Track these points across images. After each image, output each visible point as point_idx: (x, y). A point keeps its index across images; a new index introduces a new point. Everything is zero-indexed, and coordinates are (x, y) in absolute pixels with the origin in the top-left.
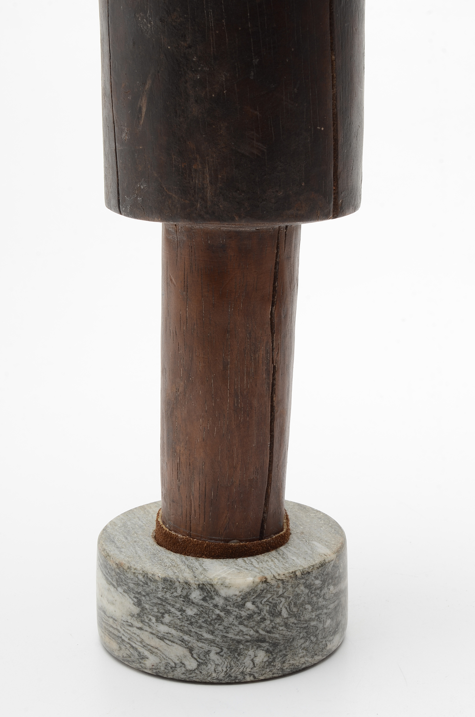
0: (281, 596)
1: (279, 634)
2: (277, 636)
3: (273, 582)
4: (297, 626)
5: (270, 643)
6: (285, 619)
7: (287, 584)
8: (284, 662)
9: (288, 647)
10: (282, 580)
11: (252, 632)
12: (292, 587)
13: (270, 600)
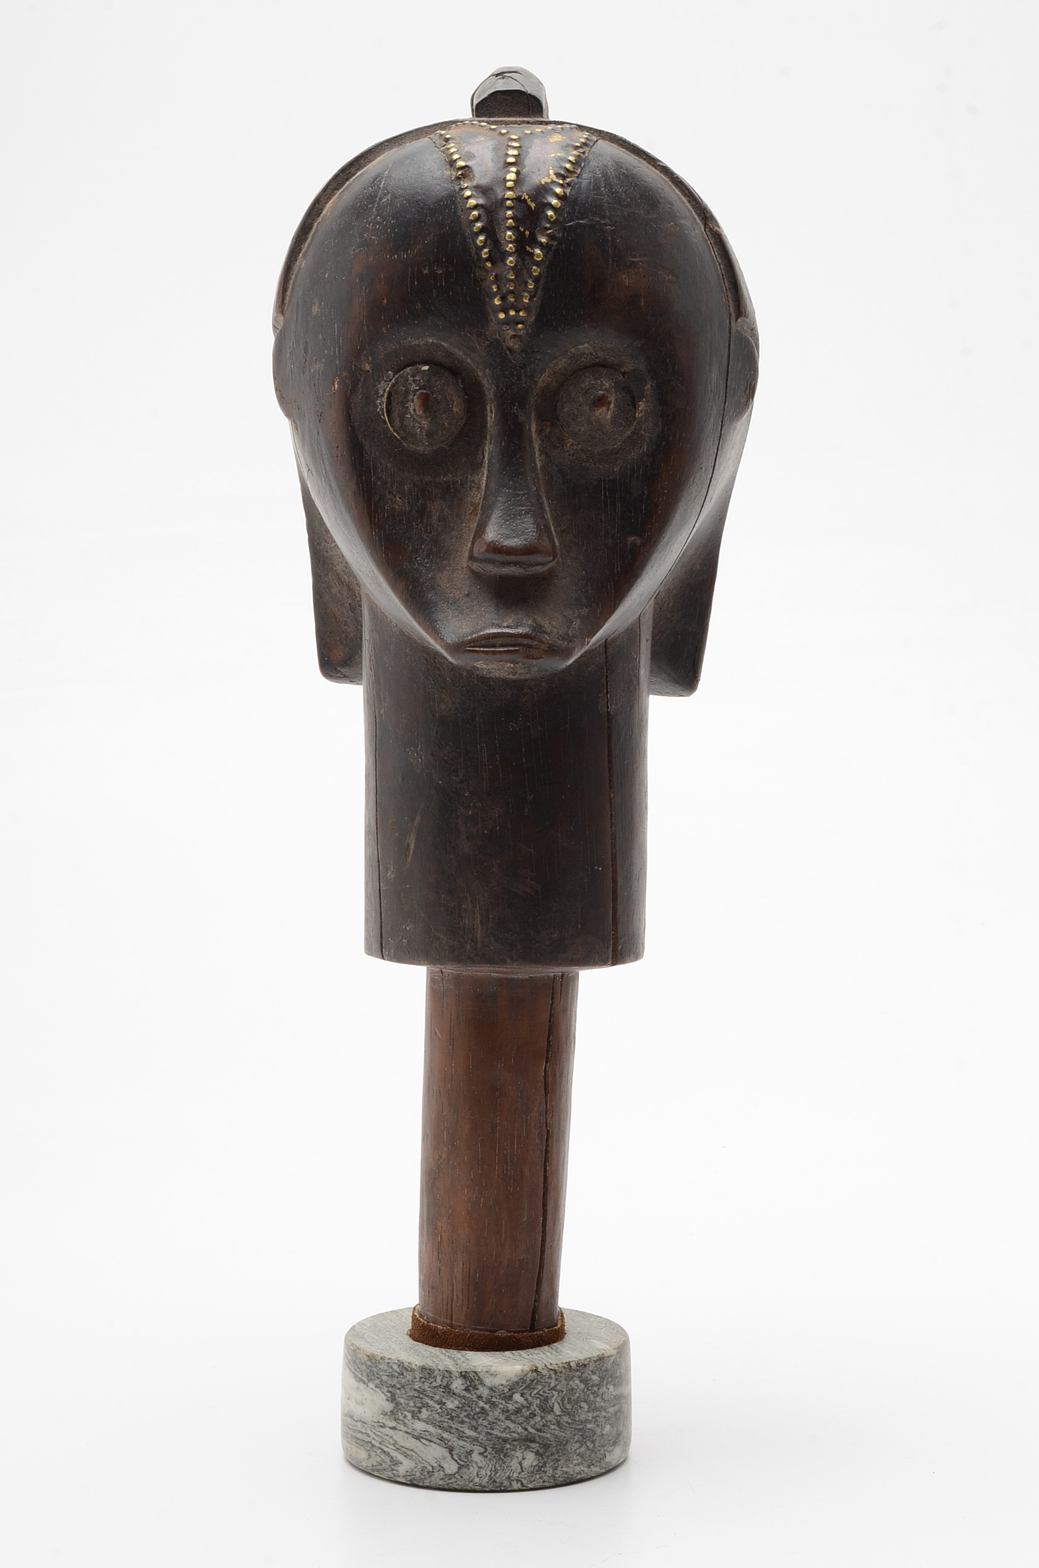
0: (553, 1389)
1: (551, 1433)
2: (549, 1436)
3: (545, 1372)
4: (571, 1426)
5: (540, 1444)
6: (557, 1416)
7: (560, 1375)
8: (556, 1468)
9: (560, 1451)
10: (555, 1370)
11: (520, 1430)
12: (565, 1379)
13: (541, 1393)
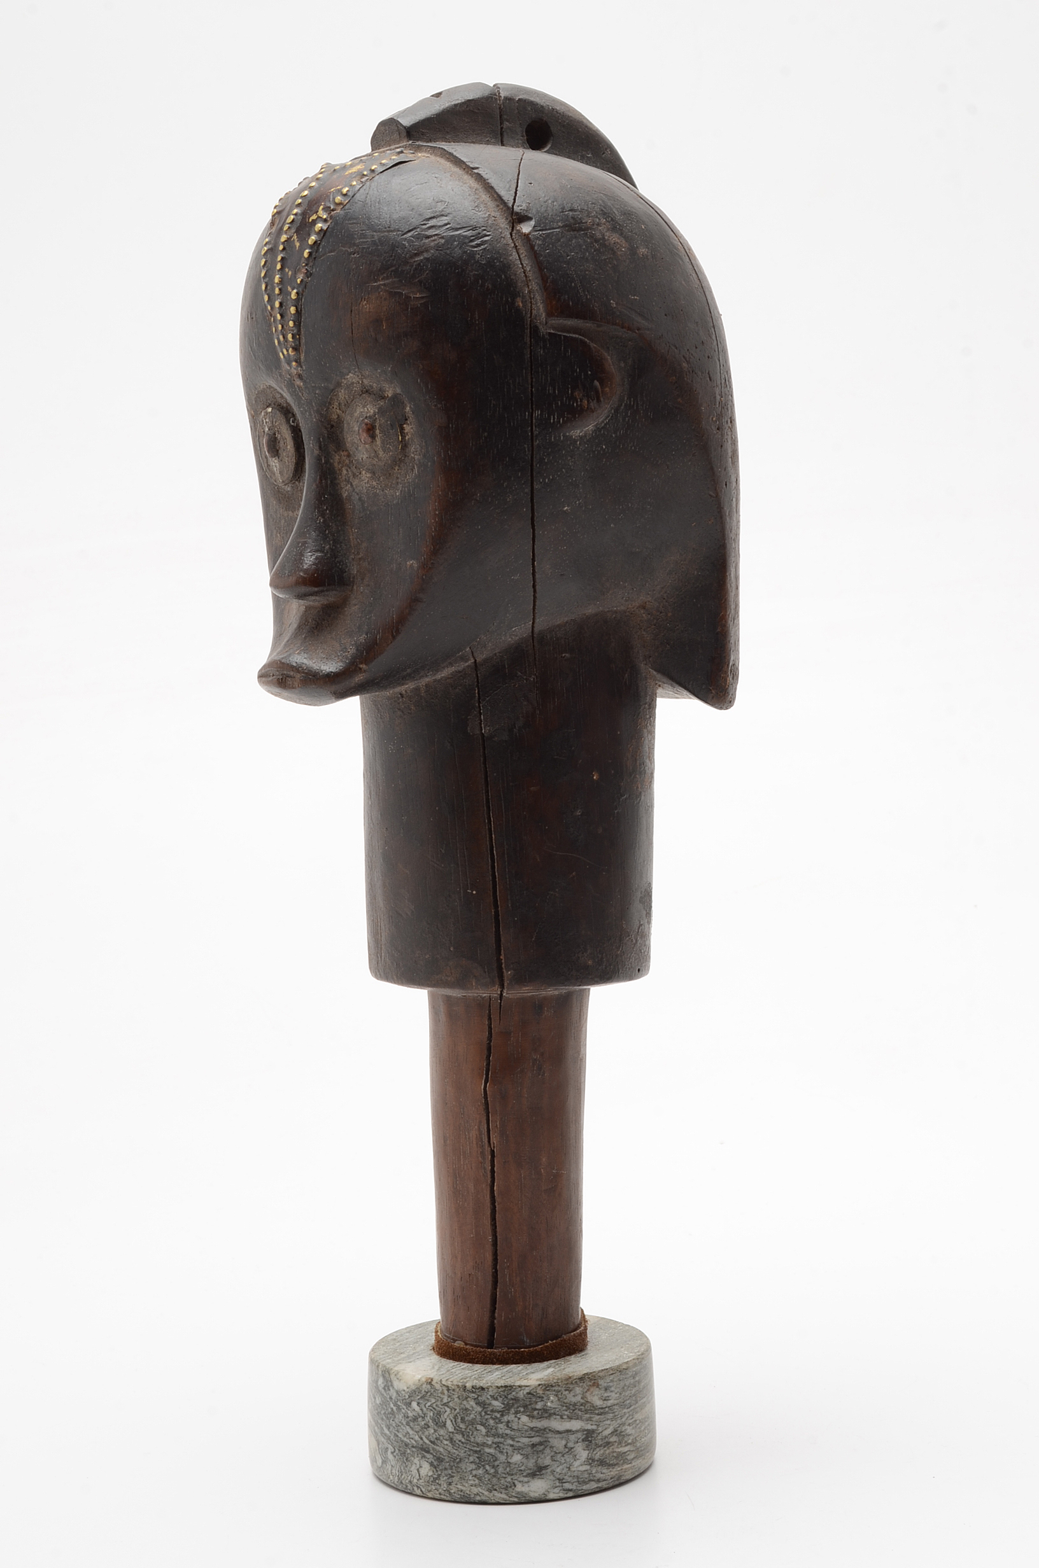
0: (445, 1404)
1: (444, 1448)
2: (441, 1450)
3: (438, 1386)
4: (465, 1445)
5: (434, 1456)
6: (450, 1432)
7: (453, 1393)
8: (450, 1484)
9: (454, 1468)
10: (448, 1387)
11: (417, 1438)
12: (458, 1397)
13: (434, 1406)
